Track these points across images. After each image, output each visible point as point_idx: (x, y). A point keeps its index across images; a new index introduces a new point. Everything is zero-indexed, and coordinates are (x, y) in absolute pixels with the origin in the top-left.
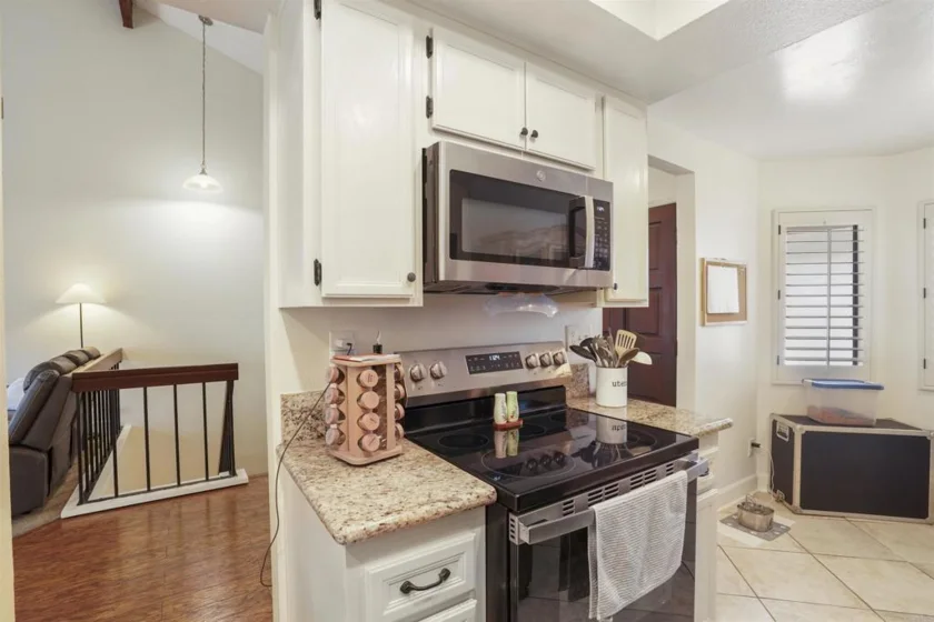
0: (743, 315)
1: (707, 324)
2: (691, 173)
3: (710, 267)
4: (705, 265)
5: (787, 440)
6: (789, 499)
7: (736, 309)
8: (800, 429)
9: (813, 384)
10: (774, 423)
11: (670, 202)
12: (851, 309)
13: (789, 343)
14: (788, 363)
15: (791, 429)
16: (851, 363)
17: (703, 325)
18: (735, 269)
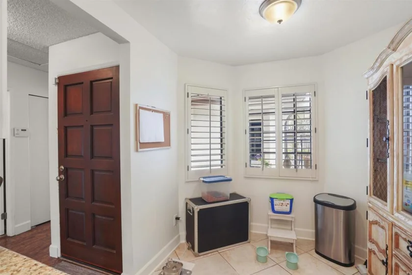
0: (167, 143)
1: (139, 150)
2: (128, 42)
3: (141, 110)
4: (138, 109)
5: (191, 214)
6: (193, 248)
7: (162, 140)
8: (197, 208)
9: (203, 181)
10: (187, 204)
11: (115, 64)
12: (220, 139)
13: (193, 158)
14: (192, 169)
15: (193, 208)
16: (220, 167)
17: (137, 151)
18: (162, 115)
